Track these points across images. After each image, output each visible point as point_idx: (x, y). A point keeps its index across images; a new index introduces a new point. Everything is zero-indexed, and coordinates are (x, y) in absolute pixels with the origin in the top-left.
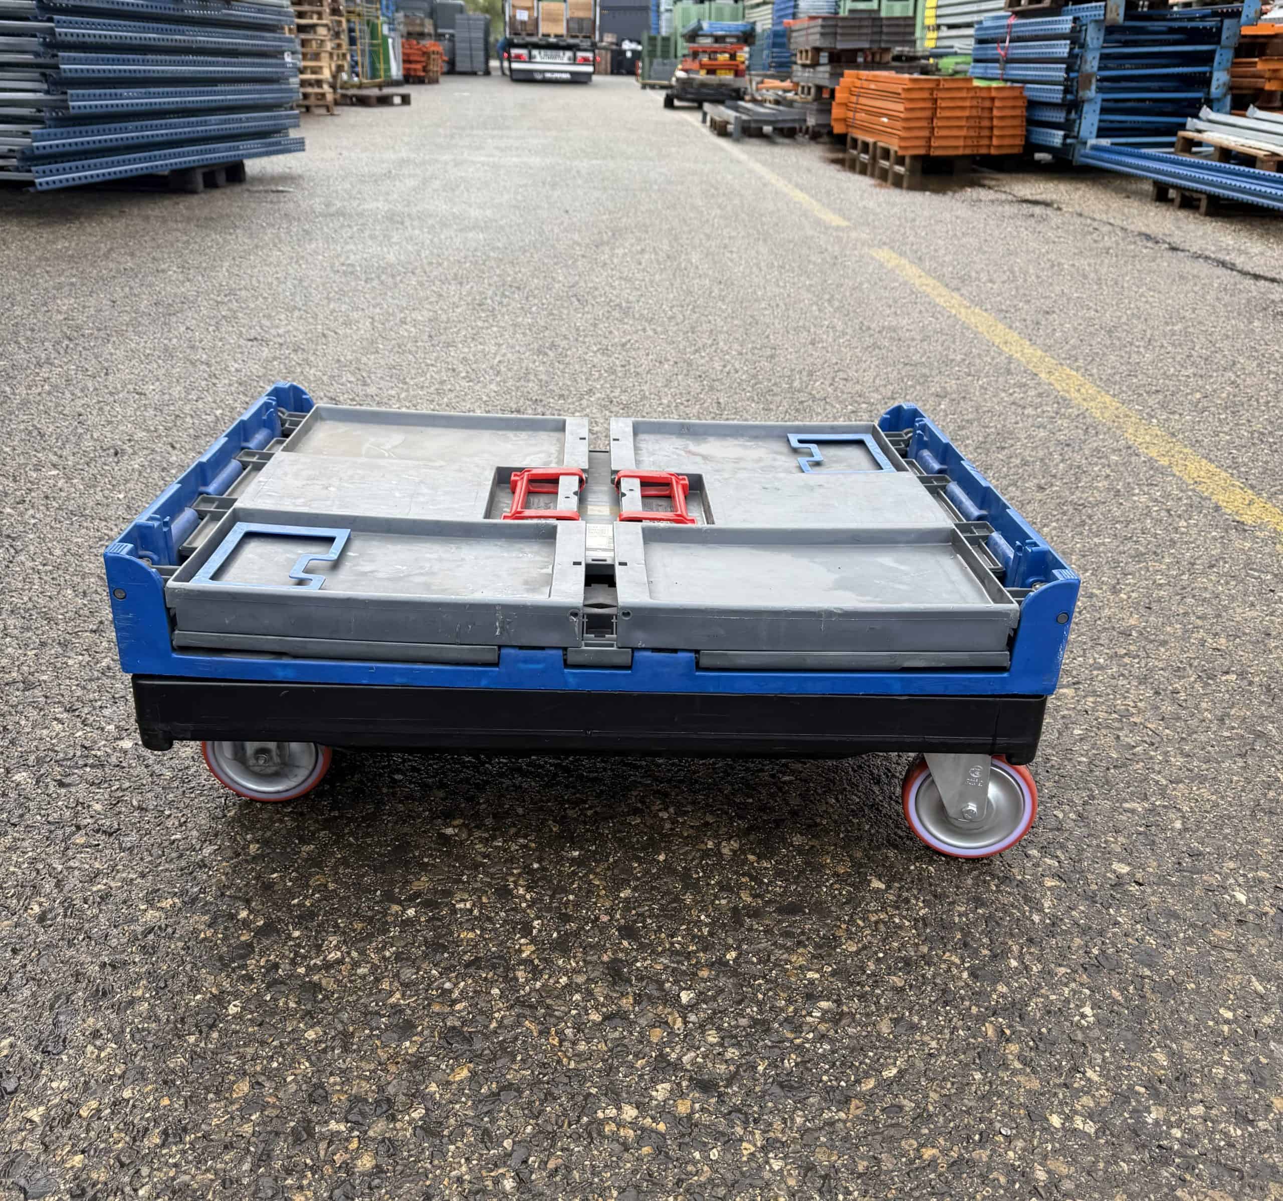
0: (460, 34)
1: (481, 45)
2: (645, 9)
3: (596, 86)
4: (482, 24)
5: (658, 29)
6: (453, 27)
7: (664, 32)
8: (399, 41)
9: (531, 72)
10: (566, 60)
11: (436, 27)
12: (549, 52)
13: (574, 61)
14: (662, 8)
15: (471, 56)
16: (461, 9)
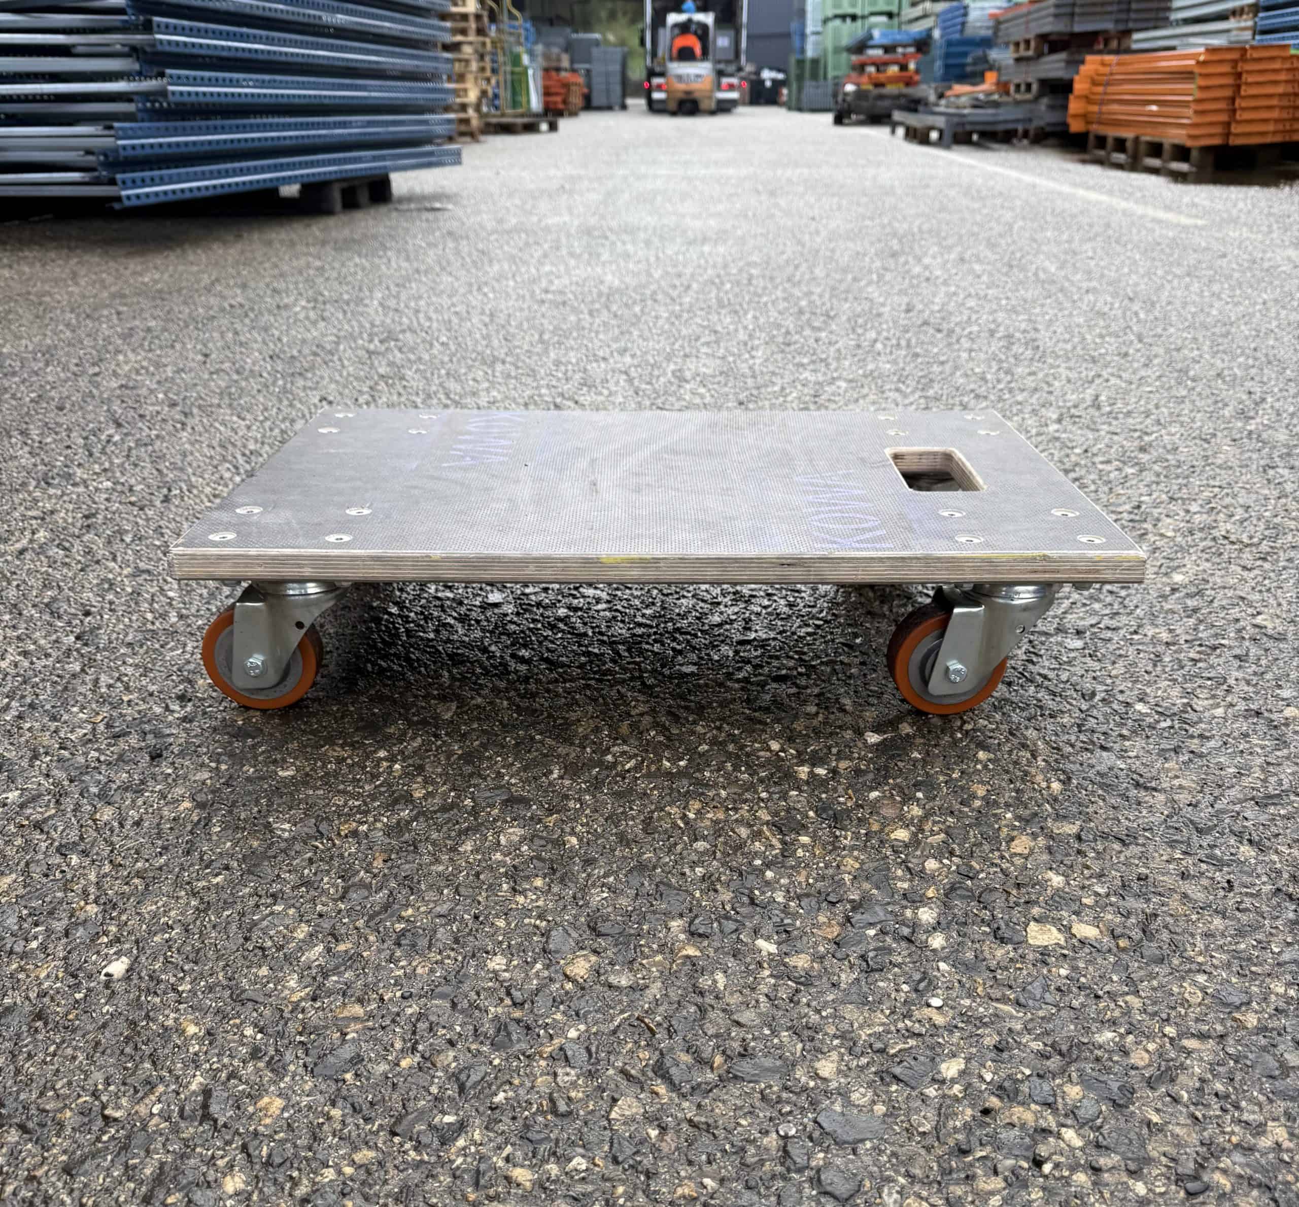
0: (597, 68)
1: (617, 79)
2: (787, 35)
3: (741, 115)
4: (619, 57)
5: (803, 50)
6: (589, 61)
7: (810, 53)
8: (540, 74)
11: (572, 62)
14: (809, 29)
15: (608, 91)
16: (597, 43)
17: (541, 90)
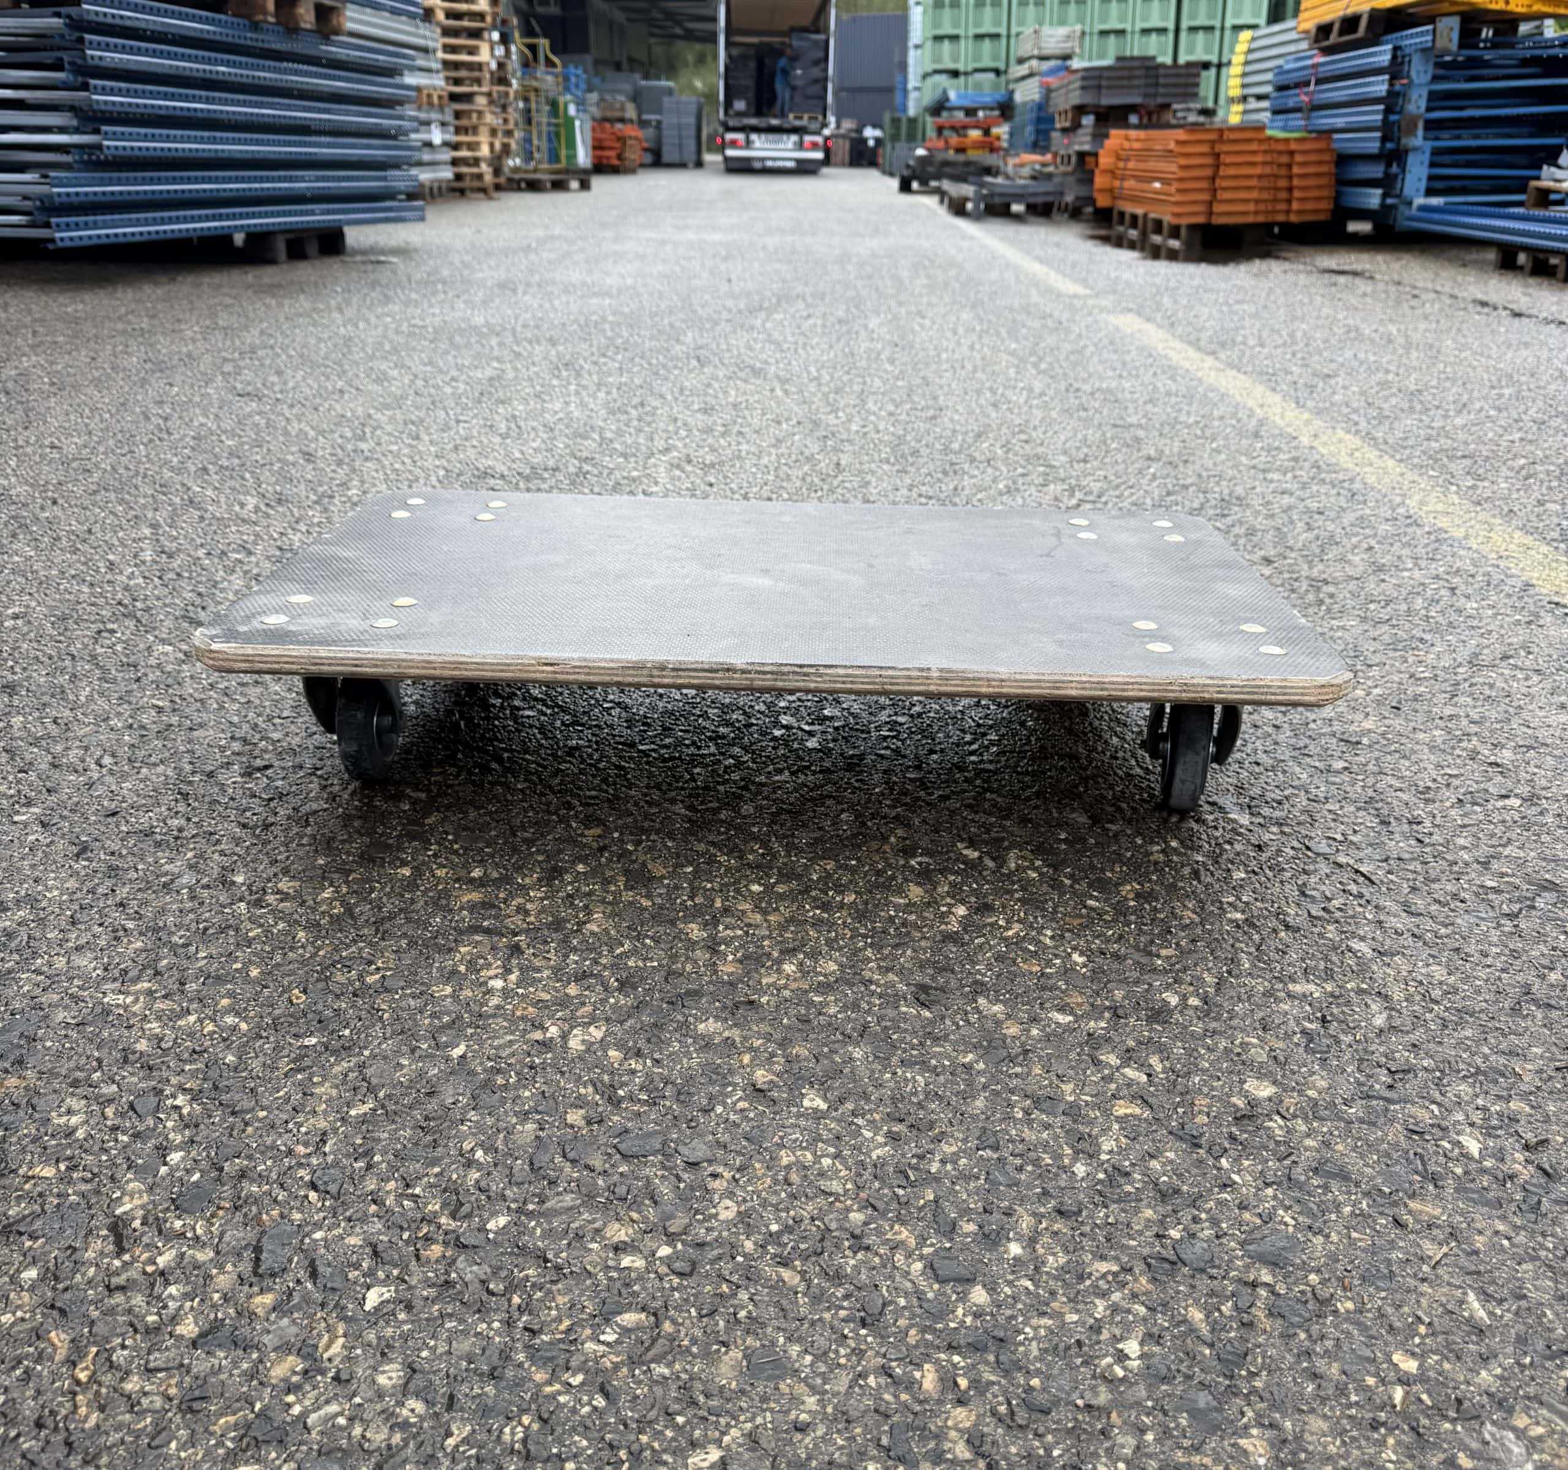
0: (668, 120)
1: (692, 132)
2: (890, 90)
3: (826, 177)
4: (693, 108)
5: (905, 108)
6: (659, 111)
7: (912, 112)
8: (588, 125)
9: (748, 160)
10: (790, 145)
11: (640, 112)
12: (771, 137)
13: (800, 146)
14: (912, 83)
15: (680, 146)
16: (670, 92)
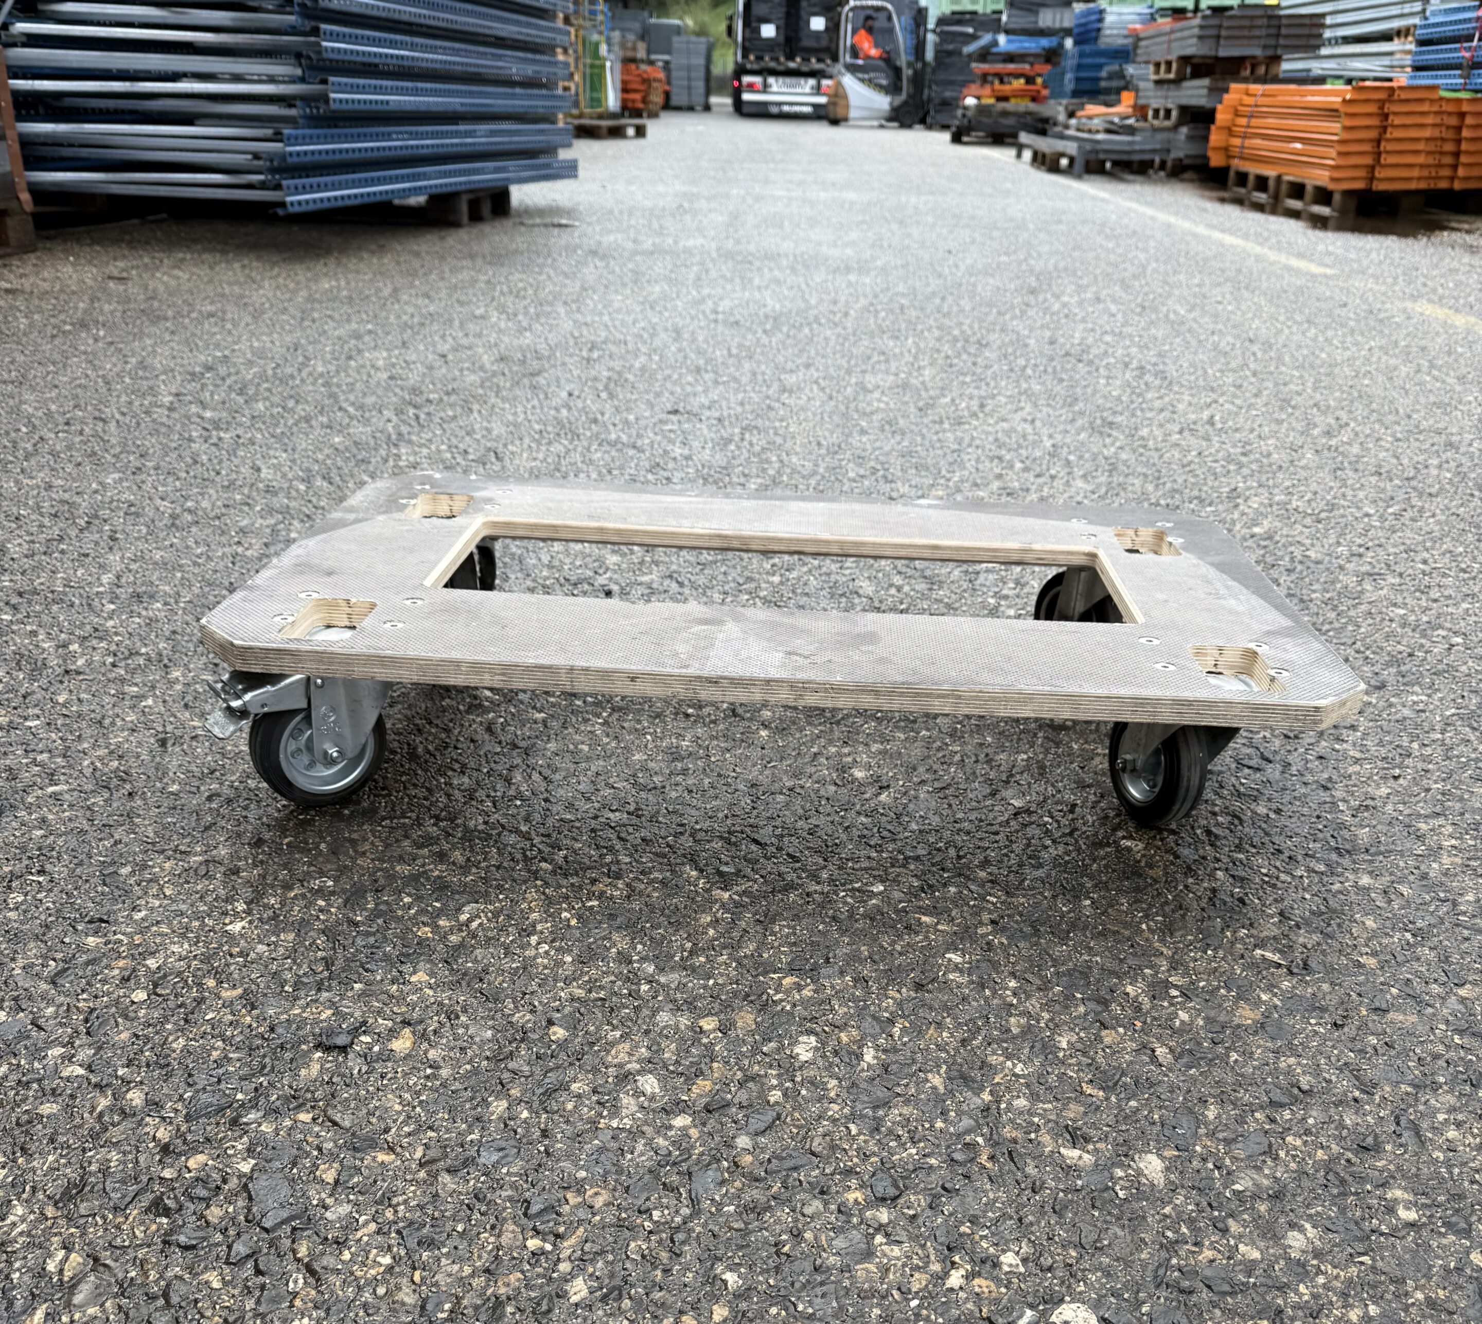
0: (676, 61)
1: (702, 73)
4: (703, 48)
6: (669, 52)
9: (765, 104)
10: (807, 90)
11: (649, 52)
12: (788, 80)
13: (818, 90)
15: (689, 88)
16: (678, 30)
17: (619, 85)
